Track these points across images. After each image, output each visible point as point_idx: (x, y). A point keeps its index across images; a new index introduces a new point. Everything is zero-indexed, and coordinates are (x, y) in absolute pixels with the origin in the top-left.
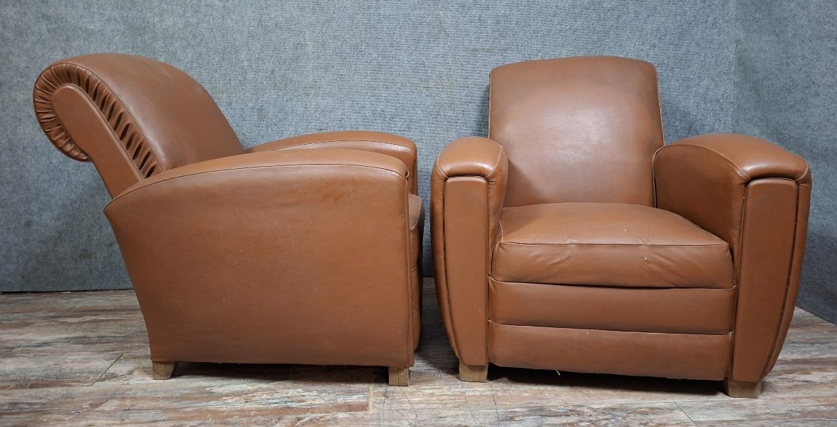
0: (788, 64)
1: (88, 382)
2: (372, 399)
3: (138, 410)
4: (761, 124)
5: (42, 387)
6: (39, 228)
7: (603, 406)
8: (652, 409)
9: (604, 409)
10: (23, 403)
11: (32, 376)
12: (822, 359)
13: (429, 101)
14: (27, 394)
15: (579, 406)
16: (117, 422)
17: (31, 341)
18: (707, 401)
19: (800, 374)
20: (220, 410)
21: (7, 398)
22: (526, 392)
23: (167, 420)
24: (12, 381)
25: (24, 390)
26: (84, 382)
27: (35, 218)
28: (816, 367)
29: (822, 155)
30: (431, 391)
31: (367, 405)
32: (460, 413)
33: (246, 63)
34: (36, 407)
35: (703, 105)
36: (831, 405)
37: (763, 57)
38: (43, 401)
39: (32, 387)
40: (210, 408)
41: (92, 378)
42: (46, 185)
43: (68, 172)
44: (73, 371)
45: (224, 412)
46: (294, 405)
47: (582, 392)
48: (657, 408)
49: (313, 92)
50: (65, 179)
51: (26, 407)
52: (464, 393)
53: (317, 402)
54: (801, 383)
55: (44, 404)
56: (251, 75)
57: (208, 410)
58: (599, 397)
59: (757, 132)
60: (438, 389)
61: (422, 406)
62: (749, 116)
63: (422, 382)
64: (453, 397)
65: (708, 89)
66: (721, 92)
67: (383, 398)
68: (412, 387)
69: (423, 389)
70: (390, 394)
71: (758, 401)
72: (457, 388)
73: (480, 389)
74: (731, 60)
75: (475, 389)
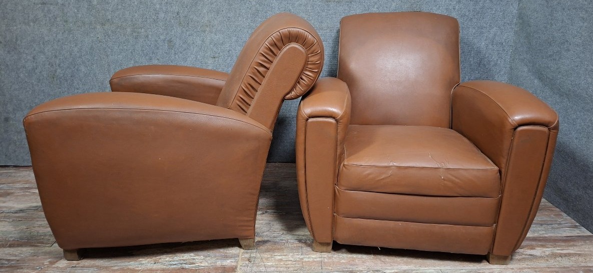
0: (552, 25)
1: (49, 244)
2: (240, 263)
3: (82, 267)
4: (529, 64)
5: (17, 247)
6: (14, 122)
10: (4, 259)
11: (11, 237)
14: (6, 252)
17: (11, 208)
18: (462, 270)
19: (528, 249)
20: (137, 269)
22: (344, 259)
25: (5, 249)
26: (46, 244)
27: (11, 116)
28: (540, 243)
29: (566, 94)
30: (280, 258)
31: (236, 267)
33: (158, 6)
34: (13, 262)
35: (490, 47)
37: (536, 15)
38: (18, 258)
39: (10, 246)
40: (131, 267)
41: (51, 240)
42: (17, 92)
43: (32, 84)
44: (39, 234)
46: (187, 266)
47: (380, 260)
49: (208, 29)
50: (30, 88)
51: (6, 262)
52: (302, 259)
53: (203, 265)
54: (527, 257)
55: (18, 261)
56: (162, 15)
57: (128, 269)
58: (392, 264)
59: (526, 69)
60: (285, 255)
61: (272, 269)
62: (522, 57)
63: (275, 249)
64: (294, 263)
65: (495, 35)
66: (504, 38)
67: (247, 262)
68: (268, 253)
69: (276, 255)
70: (252, 260)
71: (496, 270)
72: (298, 255)
73: (313, 256)
74: (514, 14)
75: (310, 256)
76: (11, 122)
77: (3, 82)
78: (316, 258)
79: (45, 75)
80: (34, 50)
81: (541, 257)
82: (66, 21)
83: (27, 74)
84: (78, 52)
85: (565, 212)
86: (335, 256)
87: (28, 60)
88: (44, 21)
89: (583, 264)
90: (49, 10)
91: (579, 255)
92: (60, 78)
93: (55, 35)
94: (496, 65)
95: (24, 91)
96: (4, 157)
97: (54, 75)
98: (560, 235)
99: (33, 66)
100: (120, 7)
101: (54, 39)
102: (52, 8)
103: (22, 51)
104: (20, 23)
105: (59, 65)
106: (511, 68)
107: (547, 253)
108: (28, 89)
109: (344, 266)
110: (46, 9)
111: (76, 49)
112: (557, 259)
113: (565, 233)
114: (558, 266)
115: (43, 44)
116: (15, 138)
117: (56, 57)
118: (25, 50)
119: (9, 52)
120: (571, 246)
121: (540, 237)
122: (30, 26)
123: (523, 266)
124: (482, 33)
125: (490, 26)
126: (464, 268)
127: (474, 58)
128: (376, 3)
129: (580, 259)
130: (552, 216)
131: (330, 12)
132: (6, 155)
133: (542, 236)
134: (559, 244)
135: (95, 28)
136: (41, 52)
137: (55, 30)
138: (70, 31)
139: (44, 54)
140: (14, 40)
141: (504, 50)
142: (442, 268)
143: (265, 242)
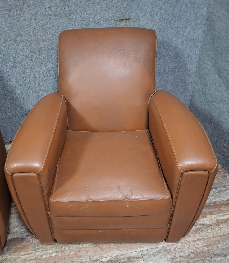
4: (212, 61)
7: (107, 259)
12: (214, 202)
13: (25, 50)
18: (155, 248)
22: (72, 250)
28: (210, 210)
35: (185, 43)
47: (99, 246)
48: (132, 257)
54: (200, 226)
58: (107, 250)
59: (210, 64)
60: (29, 254)
62: (207, 53)
63: (22, 248)
64: (35, 262)
65: (189, 33)
66: (196, 35)
69: (22, 255)
71: (178, 245)
72: (39, 252)
73: (50, 251)
74: (204, 16)
75: (48, 251)
78: (52, 253)
81: (210, 225)
86: (67, 248)
94: (189, 56)
98: (223, 199)
106: (199, 58)
107: (214, 220)
112: (220, 226)
113: (227, 196)
114: (219, 234)
121: (210, 203)
123: (197, 237)
124: (178, 32)
125: (185, 26)
126: (157, 246)
127: (172, 52)
128: (91, 14)
130: (220, 178)
131: (53, 25)
133: (212, 201)
134: (222, 209)
141: (195, 45)
142: (142, 249)
143: (14, 240)
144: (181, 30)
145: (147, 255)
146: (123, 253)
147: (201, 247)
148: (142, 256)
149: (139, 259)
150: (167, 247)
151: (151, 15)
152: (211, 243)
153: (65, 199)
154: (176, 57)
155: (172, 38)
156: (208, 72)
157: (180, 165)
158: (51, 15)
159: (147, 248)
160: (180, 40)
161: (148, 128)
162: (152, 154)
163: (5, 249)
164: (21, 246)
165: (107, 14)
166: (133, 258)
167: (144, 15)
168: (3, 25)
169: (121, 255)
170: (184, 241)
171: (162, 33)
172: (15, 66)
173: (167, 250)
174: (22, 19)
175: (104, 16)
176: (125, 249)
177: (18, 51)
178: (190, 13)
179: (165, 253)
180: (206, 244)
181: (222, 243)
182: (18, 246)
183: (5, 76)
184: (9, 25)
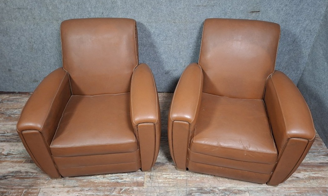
2: (146, 179)
6: (14, 72)
7: (223, 188)
8: (239, 191)
9: (223, 190)
10: (29, 172)
12: (308, 163)
13: (175, 29)
14: (30, 166)
15: (215, 188)
16: (62, 186)
18: (259, 188)
19: (297, 173)
20: (96, 182)
21: (24, 168)
22: (198, 178)
23: (79, 186)
24: (23, 158)
25: (28, 163)
27: (12, 68)
28: (304, 168)
30: (165, 176)
31: (144, 183)
32: (174, 189)
34: (34, 175)
35: (303, 32)
36: (300, 193)
39: (31, 162)
40: (92, 180)
42: (13, 57)
45: (97, 183)
46: (120, 181)
47: (217, 179)
51: (31, 174)
52: (177, 177)
53: (127, 180)
55: (37, 173)
57: (91, 181)
60: (168, 174)
61: (162, 185)
62: (321, 43)
63: (163, 169)
64: (173, 180)
65: (307, 25)
66: (313, 27)
67: (149, 179)
68: (160, 173)
69: (163, 174)
70: (152, 177)
71: (276, 188)
72: (175, 174)
73: (183, 176)
74: (322, 14)
75: (181, 175)
76: (13, 71)
77: (4, 52)
78: (184, 177)
79: (27, 48)
80: (18, 34)
81: (302, 179)
82: (34, 18)
83: (16, 47)
84: (44, 35)
85: (325, 143)
86: (194, 176)
87: (16, 40)
88: (21, 18)
89: (323, 186)
90: (23, 12)
91: (323, 178)
92: (36, 49)
93: (29, 26)
95: (17, 56)
96: (12, 88)
97: (32, 47)
99: (19, 43)
100: (66, 11)
101: (29, 29)
102: (24, 11)
103: (11, 35)
104: (7, 20)
105: (34, 43)
106: (313, 45)
107: (306, 176)
108: (19, 55)
109: (198, 184)
110: (21, 12)
111: (43, 34)
112: (311, 181)
114: (309, 187)
115: (23, 31)
116: (16, 79)
117: (31, 38)
118: (13, 35)
119: (3, 36)
120: (321, 171)
121: (306, 163)
122: (13, 22)
123: (291, 186)
124: (298, 24)
125: (305, 19)
126: (260, 186)
128: (230, 6)
129: (323, 181)
130: (317, 145)
132: (13, 87)
134: (314, 169)
135: (52, 23)
136: (22, 36)
137: (29, 23)
138: (38, 24)
139: (24, 36)
140: (6, 29)
141: (311, 35)
142: (248, 186)
143: (158, 163)
144: (300, 22)
145: (252, 191)
146: (234, 186)
147: (294, 193)
148: (248, 191)
149: (246, 193)
150: (267, 188)
151: (277, 10)
152: (302, 191)
153: (203, 142)
154: (294, 42)
155: (292, 27)
156: (319, 58)
157: (288, 132)
158: (199, 6)
159: (253, 187)
160: (298, 30)
161: (263, 99)
162: (266, 121)
163: (152, 168)
164: (163, 168)
165: (242, 7)
166: (242, 191)
167: (272, 9)
168: (164, 11)
169: (233, 187)
170: (280, 187)
171: (285, 23)
172: (166, 39)
173: (267, 190)
174: (178, 8)
175: (240, 8)
176: (236, 184)
177: (170, 29)
178: (310, 10)
179: (265, 192)
180: (298, 192)
181: (310, 193)
182: (161, 168)
183: (157, 45)
184: (168, 11)
